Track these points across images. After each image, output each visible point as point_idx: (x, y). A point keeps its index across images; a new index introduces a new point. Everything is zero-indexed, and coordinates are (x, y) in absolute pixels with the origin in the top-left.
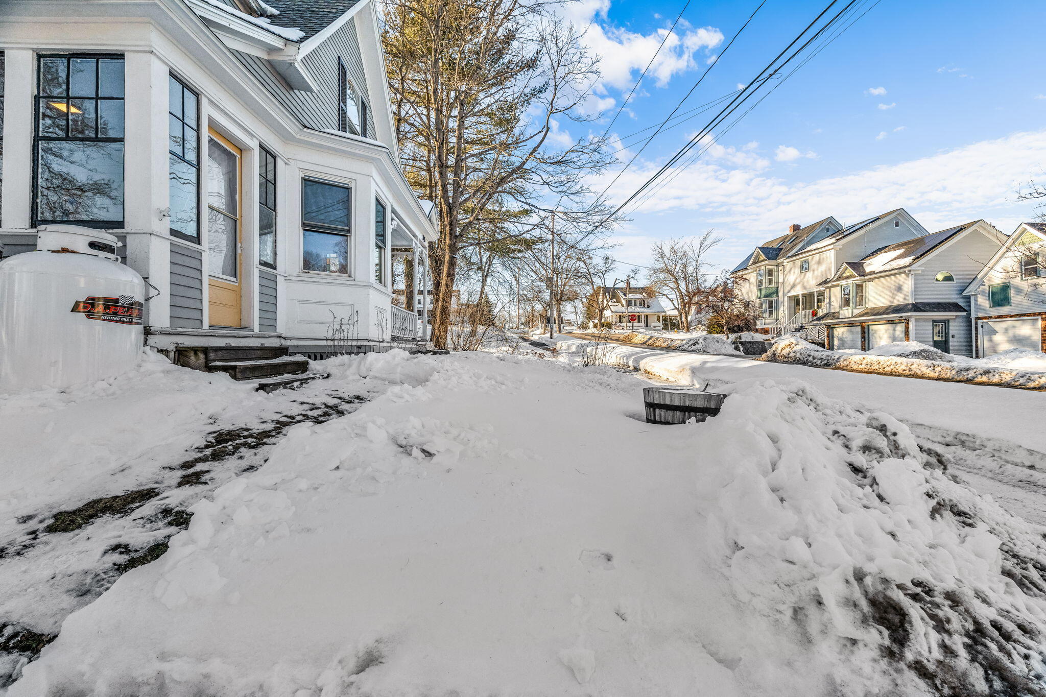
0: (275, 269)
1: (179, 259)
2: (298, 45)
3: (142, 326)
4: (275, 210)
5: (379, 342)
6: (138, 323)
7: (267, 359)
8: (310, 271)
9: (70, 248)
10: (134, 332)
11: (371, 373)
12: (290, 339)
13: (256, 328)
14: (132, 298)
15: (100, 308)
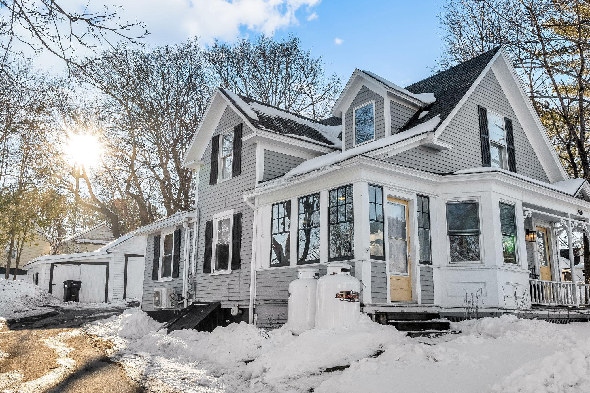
0: (431, 264)
1: (375, 269)
2: (433, 133)
3: (359, 303)
4: (429, 229)
5: (515, 310)
6: (357, 302)
7: (423, 320)
8: (455, 262)
9: (336, 273)
10: (356, 305)
11: (484, 331)
12: (445, 308)
13: (420, 302)
14: (354, 291)
15: (344, 296)
